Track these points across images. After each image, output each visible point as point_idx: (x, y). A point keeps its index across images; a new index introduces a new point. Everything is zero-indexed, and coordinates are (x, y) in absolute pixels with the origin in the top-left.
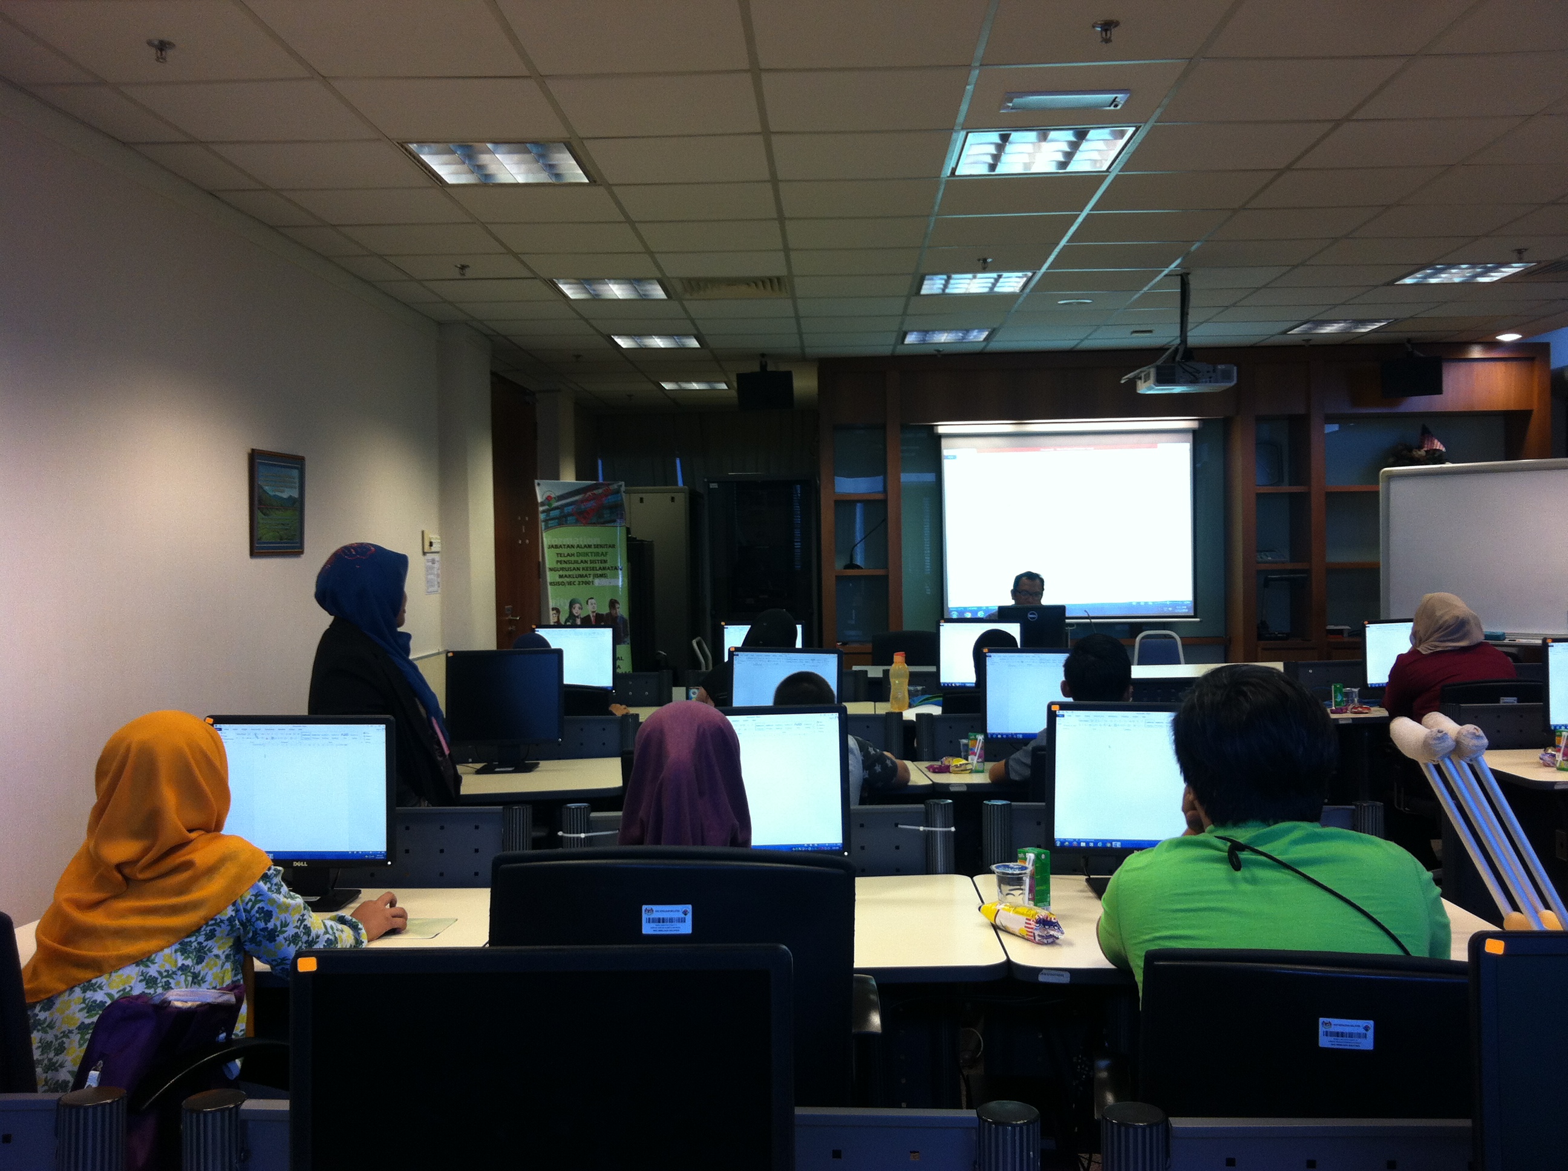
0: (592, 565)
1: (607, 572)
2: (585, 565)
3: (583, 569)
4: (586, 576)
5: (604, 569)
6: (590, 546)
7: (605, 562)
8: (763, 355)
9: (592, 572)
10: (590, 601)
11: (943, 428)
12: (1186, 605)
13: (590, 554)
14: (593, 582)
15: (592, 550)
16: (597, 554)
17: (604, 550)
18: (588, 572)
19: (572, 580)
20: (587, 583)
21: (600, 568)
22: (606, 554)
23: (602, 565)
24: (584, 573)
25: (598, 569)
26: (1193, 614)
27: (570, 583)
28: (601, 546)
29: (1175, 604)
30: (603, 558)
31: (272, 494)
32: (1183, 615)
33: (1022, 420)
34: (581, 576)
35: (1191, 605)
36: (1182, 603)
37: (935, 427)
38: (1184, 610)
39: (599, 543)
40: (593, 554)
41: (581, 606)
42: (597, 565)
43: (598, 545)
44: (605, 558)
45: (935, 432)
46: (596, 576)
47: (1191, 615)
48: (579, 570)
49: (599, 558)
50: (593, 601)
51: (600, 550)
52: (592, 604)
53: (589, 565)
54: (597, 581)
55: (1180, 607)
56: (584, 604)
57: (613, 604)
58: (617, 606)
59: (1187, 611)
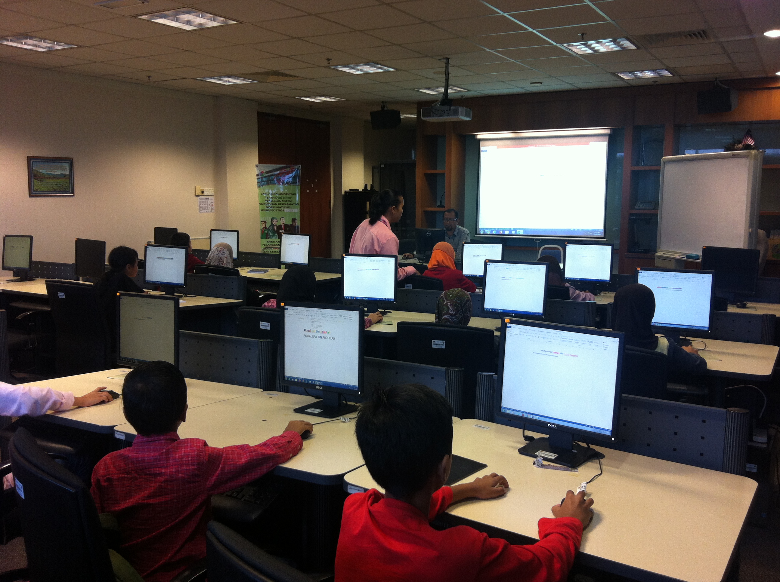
0: (283, 203)
1: (292, 206)
2: (280, 203)
3: (279, 204)
4: (280, 207)
5: (290, 204)
6: (283, 194)
7: (291, 201)
8: (383, 102)
9: (283, 206)
10: (281, 219)
11: (480, 136)
12: (599, 231)
13: (282, 198)
14: (283, 210)
15: (284, 196)
16: (286, 198)
17: (290, 196)
18: (281, 206)
19: (273, 209)
20: (281, 210)
21: (287, 204)
22: (291, 197)
23: (290, 203)
24: (279, 206)
25: (286, 204)
26: (603, 237)
27: (271, 210)
28: (288, 194)
29: (594, 231)
30: (289, 199)
31: (46, 173)
32: (598, 237)
33: (517, 131)
34: (278, 207)
35: (603, 232)
36: (598, 231)
37: (476, 136)
38: (598, 234)
39: (287, 193)
40: (284, 198)
41: (277, 220)
42: (286, 203)
43: (286, 194)
44: (290, 200)
45: (476, 138)
46: (285, 207)
47: (602, 237)
48: (277, 204)
49: (287, 200)
50: (283, 218)
51: (288, 196)
52: (282, 220)
53: (282, 202)
54: (286, 210)
55: (596, 233)
56: (278, 219)
57: (294, 220)
58: (296, 221)
59: (600, 234)
